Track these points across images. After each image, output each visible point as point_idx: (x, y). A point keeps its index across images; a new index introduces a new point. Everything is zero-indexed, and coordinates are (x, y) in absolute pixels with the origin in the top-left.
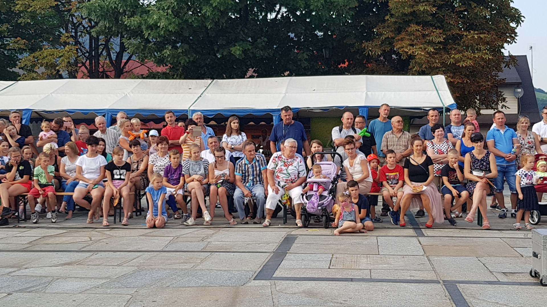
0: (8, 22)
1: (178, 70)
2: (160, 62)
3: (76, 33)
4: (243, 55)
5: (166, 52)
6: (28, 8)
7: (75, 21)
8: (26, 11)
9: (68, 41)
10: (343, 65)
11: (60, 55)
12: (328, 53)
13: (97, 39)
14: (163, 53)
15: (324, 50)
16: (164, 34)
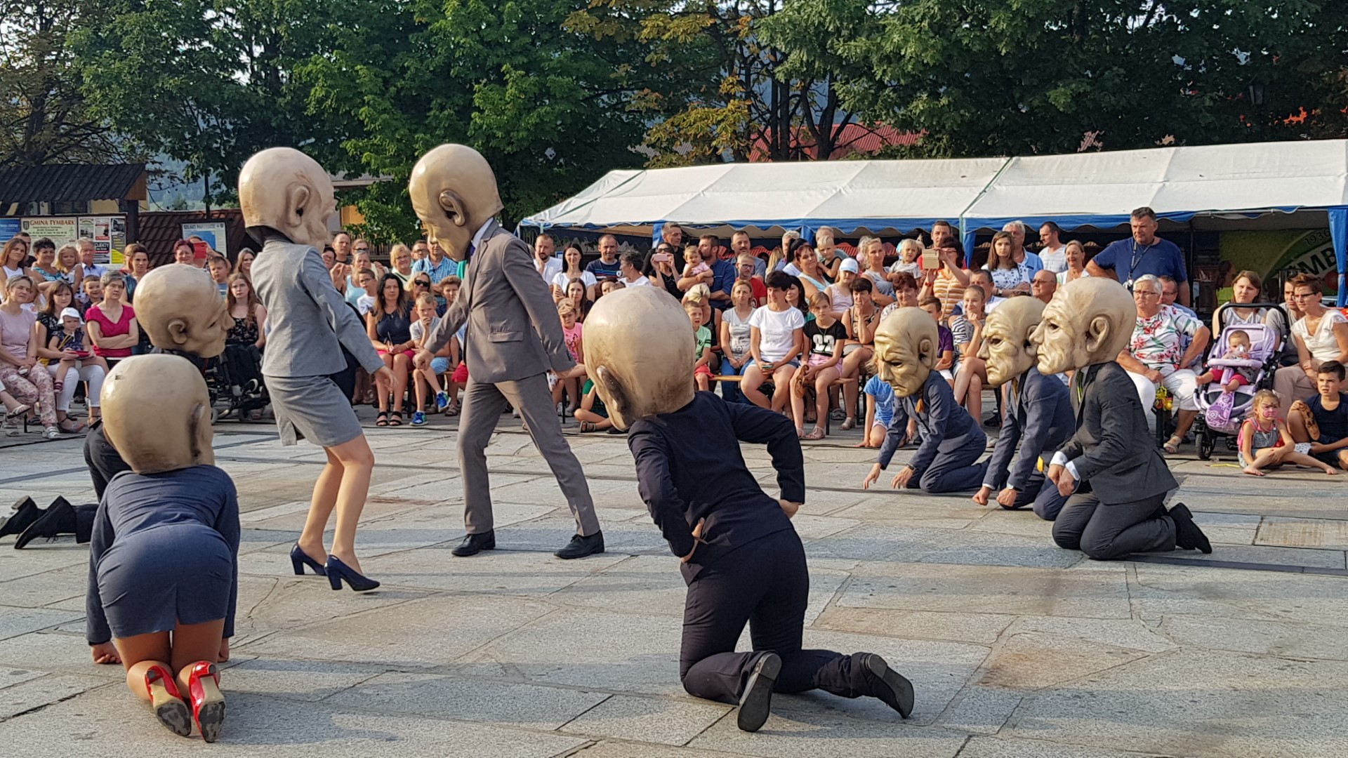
0: (629, 61)
1: (939, 140)
2: (906, 125)
3: (748, 75)
4: (1072, 105)
5: (917, 106)
6: (664, 34)
7: (746, 55)
8: (659, 38)
9: (733, 91)
10: (1295, 119)
11: (719, 118)
12: (1259, 93)
13: (787, 86)
14: (910, 108)
15: (1251, 88)
16: (913, 69)
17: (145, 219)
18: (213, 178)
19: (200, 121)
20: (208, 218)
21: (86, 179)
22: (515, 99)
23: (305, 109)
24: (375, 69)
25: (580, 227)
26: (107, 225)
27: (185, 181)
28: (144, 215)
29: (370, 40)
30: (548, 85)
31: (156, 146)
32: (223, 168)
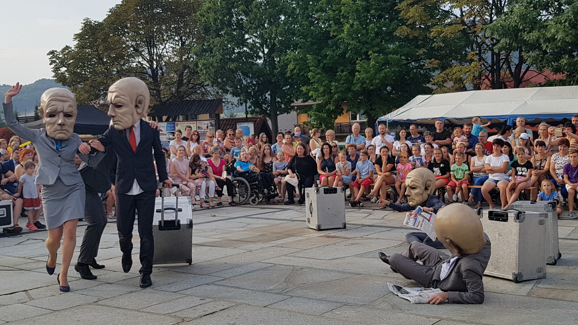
0: (424, 47)
1: (574, 76)
2: (557, 70)
3: (480, 51)
6: (441, 34)
7: (479, 40)
8: (439, 36)
9: (473, 58)
11: (467, 70)
13: (499, 55)
14: (560, 62)
16: (561, 45)
17: (222, 121)
18: (249, 104)
19: (244, 81)
20: (246, 120)
21: (200, 106)
22: (374, 66)
23: (286, 74)
24: (314, 56)
25: (404, 121)
26: (208, 124)
27: (238, 105)
28: (222, 120)
29: (312, 44)
30: (389, 59)
31: (226, 92)
32: (252, 100)
